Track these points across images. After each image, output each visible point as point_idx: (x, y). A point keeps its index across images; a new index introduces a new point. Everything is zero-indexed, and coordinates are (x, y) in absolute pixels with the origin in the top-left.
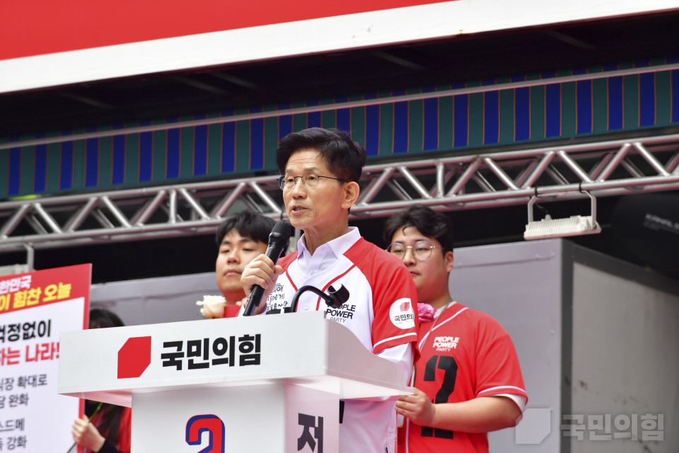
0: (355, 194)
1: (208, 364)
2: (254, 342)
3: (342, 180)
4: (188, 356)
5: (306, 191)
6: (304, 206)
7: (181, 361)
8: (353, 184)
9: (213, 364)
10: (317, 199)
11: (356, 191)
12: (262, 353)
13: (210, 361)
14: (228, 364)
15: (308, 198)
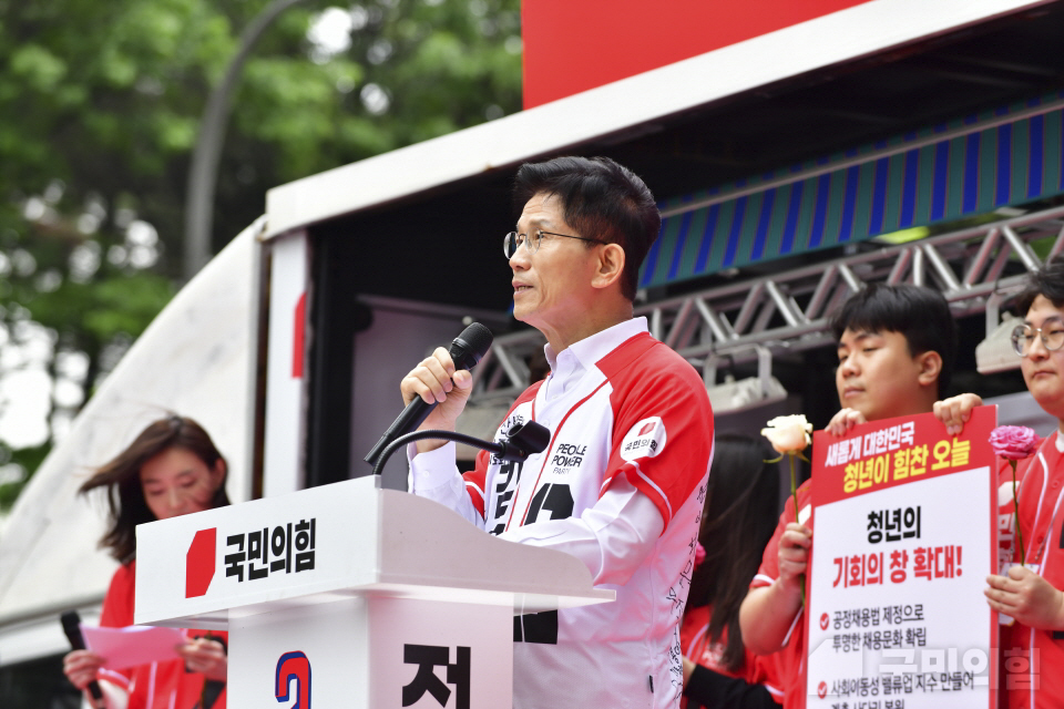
0: (617, 264)
1: (266, 569)
2: (308, 532)
3: (591, 240)
4: (249, 559)
5: (530, 257)
6: (525, 282)
7: (242, 566)
8: (613, 248)
9: (272, 570)
10: (544, 269)
11: (619, 258)
12: (316, 550)
13: (268, 566)
14: (285, 570)
15: (532, 269)
